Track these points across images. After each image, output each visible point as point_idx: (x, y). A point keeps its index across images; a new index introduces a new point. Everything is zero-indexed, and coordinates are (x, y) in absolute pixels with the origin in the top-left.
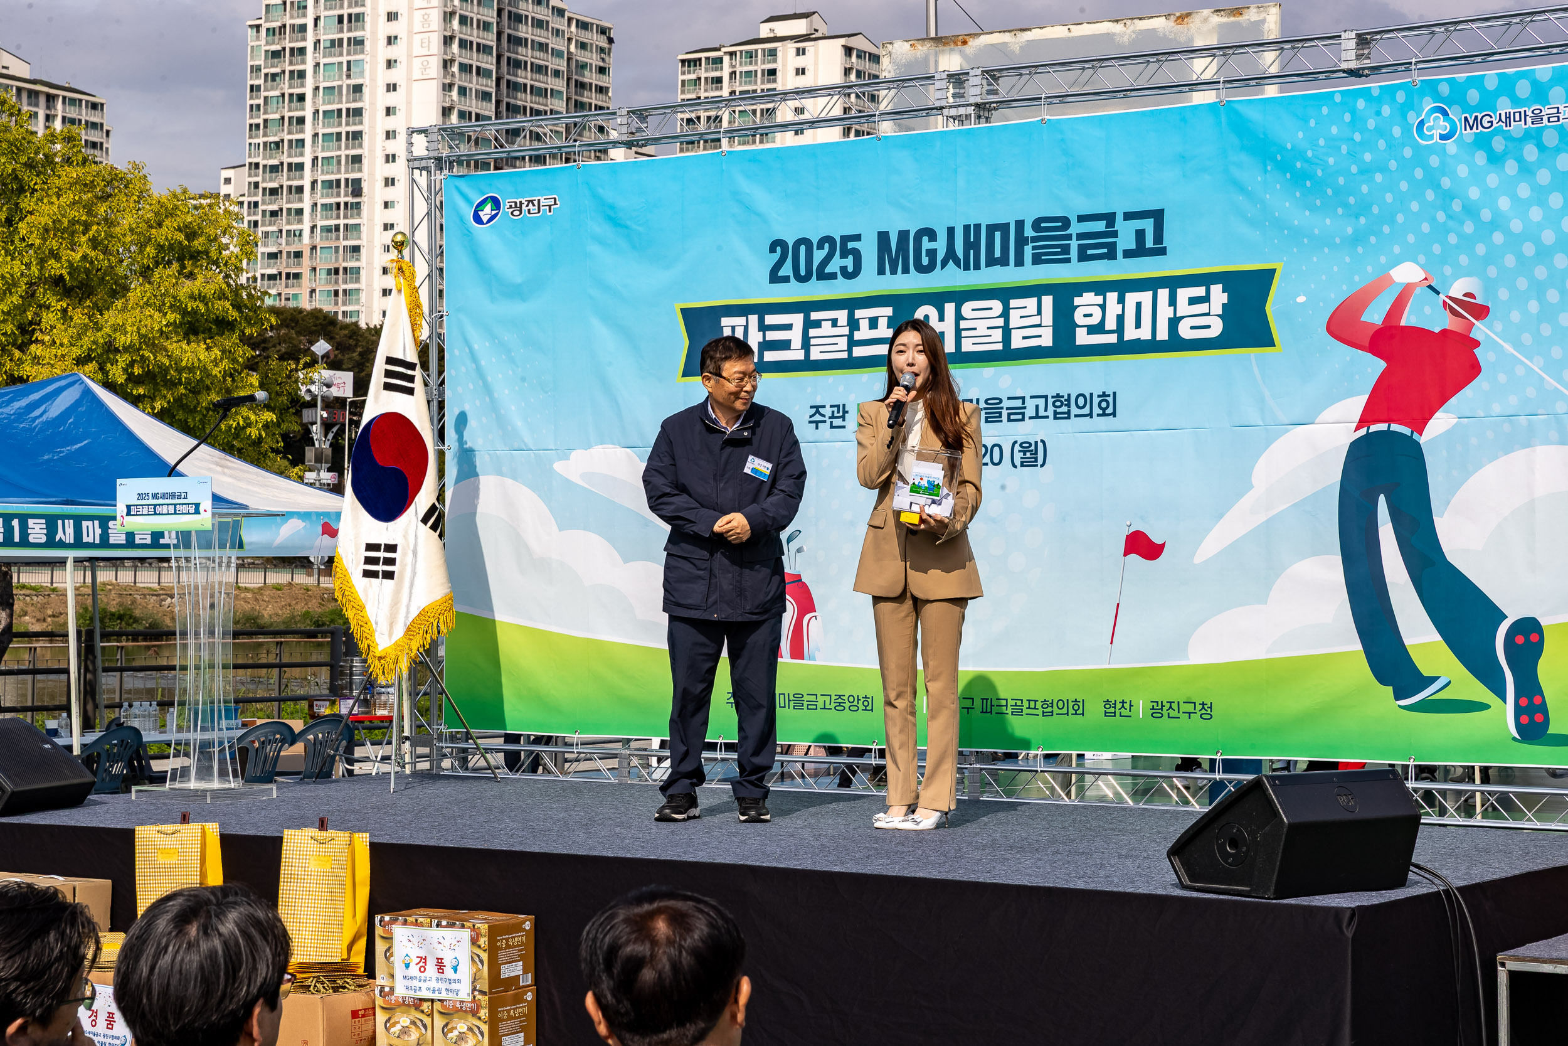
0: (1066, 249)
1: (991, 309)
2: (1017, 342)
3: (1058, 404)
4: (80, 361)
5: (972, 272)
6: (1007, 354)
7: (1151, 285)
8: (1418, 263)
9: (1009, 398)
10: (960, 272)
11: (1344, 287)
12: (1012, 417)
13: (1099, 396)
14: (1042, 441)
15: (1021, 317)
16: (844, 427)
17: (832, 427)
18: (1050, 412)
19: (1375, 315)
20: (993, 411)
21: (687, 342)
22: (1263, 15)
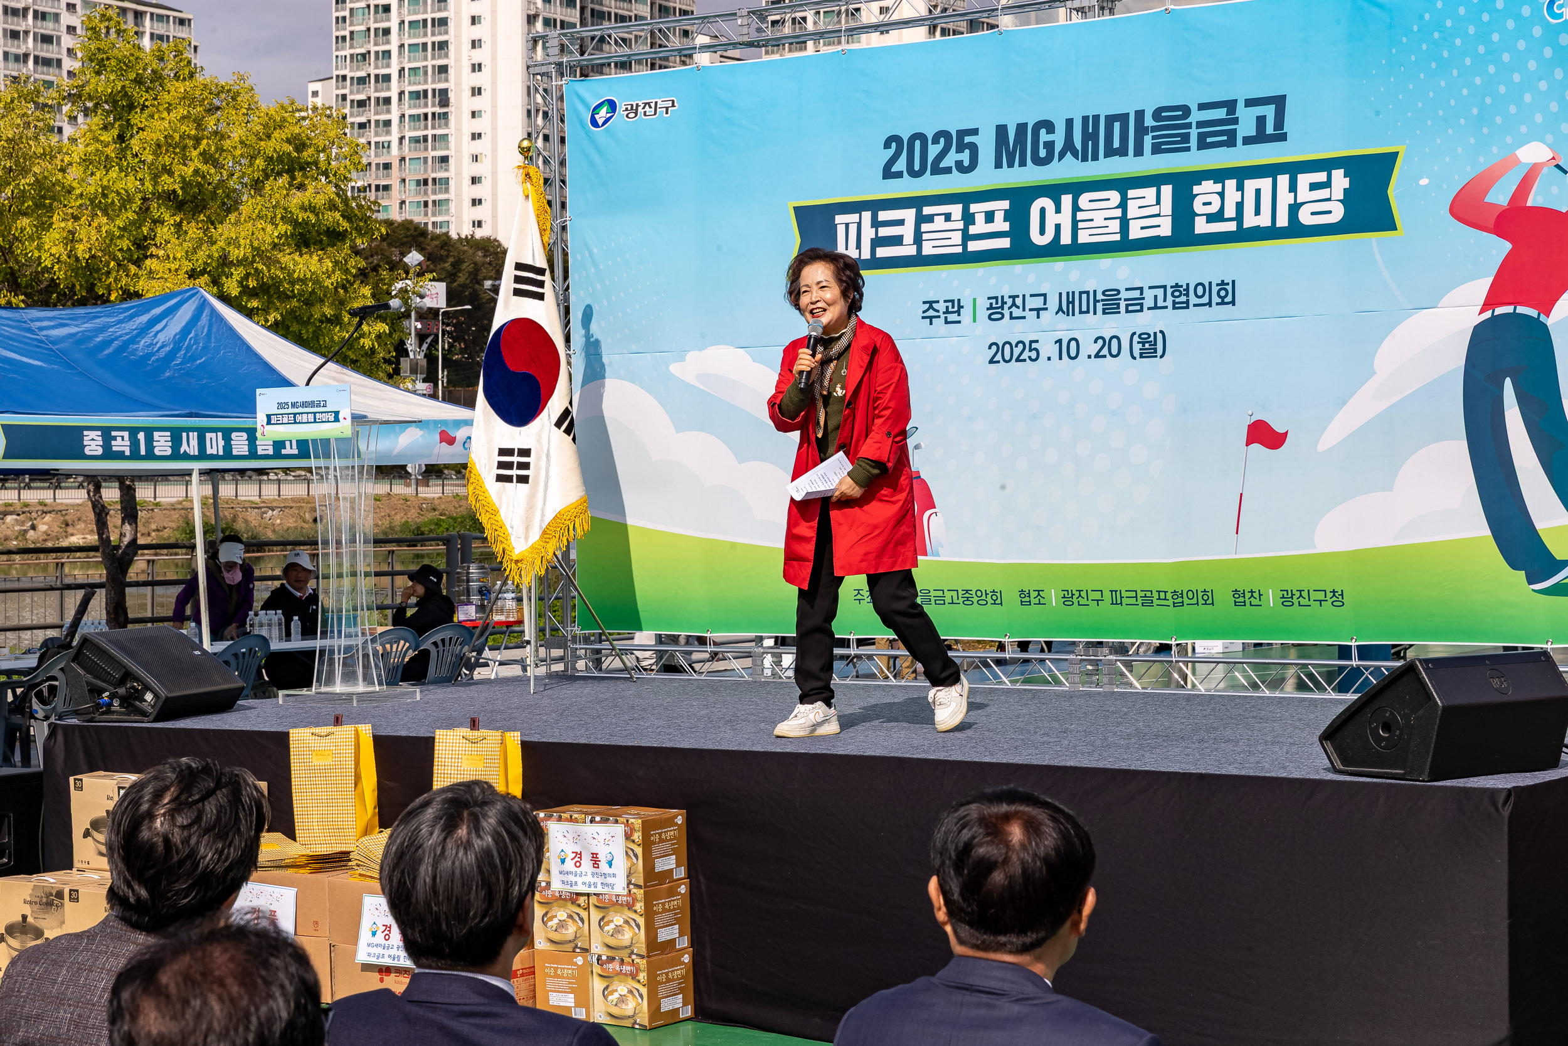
0: (1186, 138)
1: (1109, 199)
2: (1135, 233)
3: (1177, 294)
4: (193, 275)
5: (1090, 163)
6: (1125, 245)
7: (1271, 171)
8: (1543, 141)
9: (1127, 289)
10: (1078, 163)
11: (1469, 169)
12: (1130, 308)
13: (1218, 285)
14: (1161, 332)
15: (1140, 207)
16: (959, 322)
17: (947, 322)
18: (1169, 303)
19: (1500, 196)
20: (1111, 303)
21: (798, 241)
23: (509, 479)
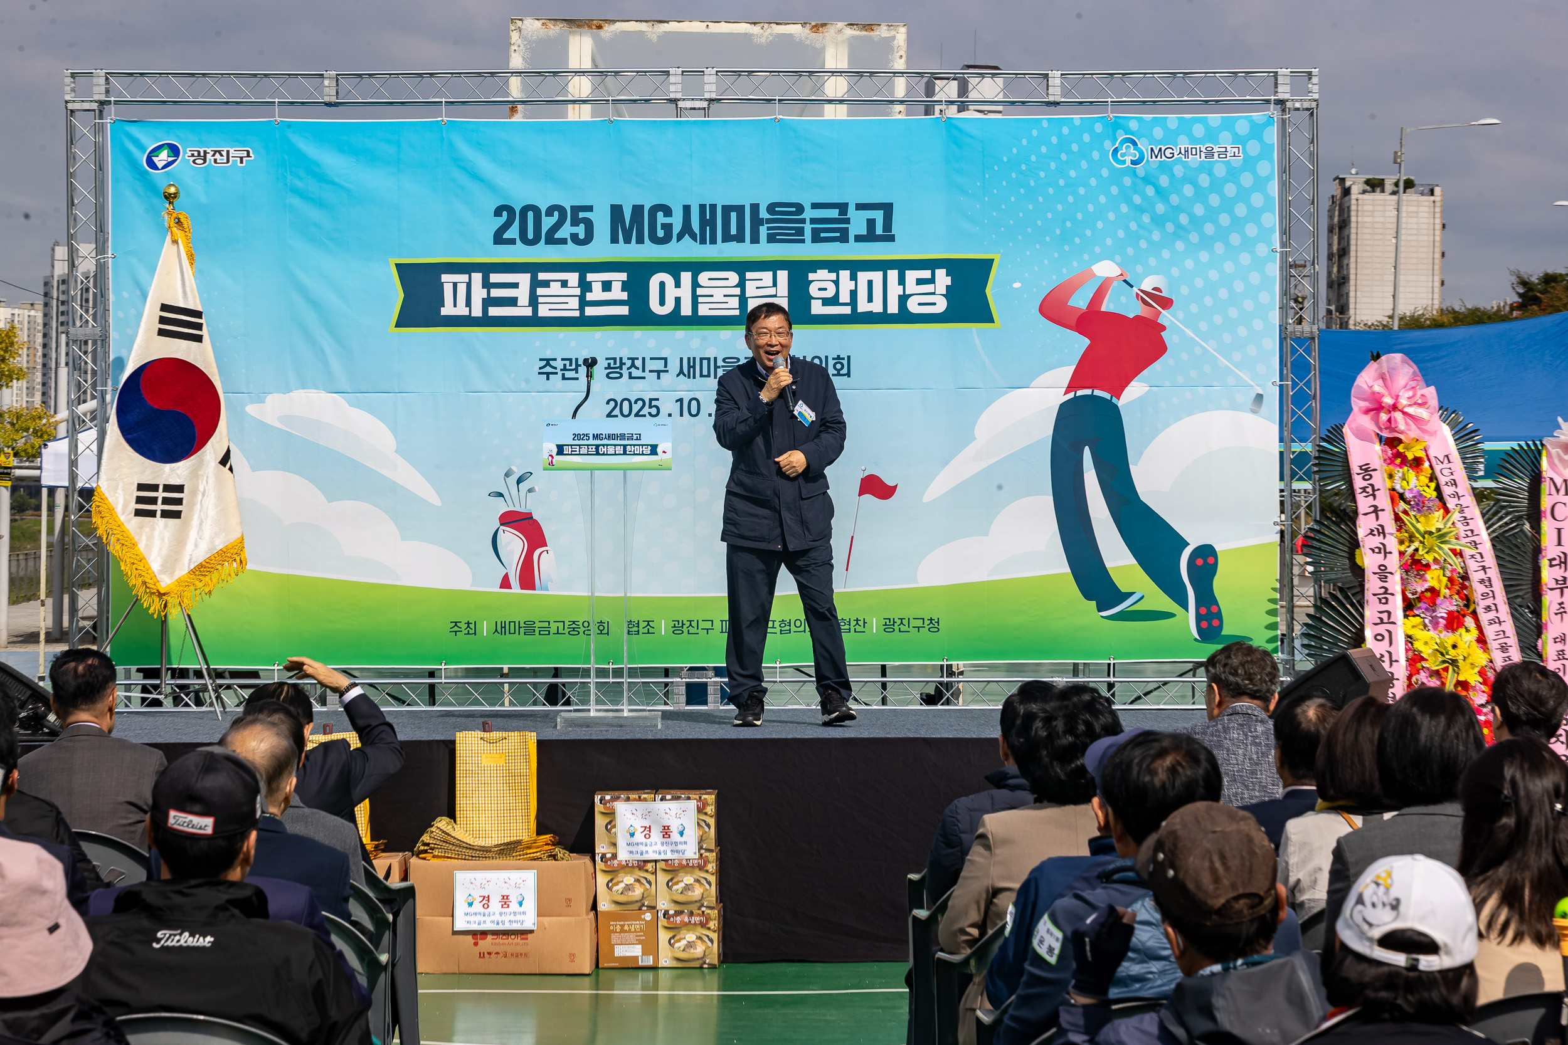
0: (800, 232)
1: (727, 279)
5: (708, 246)
7: (883, 266)
8: (1113, 260)
10: (696, 245)
13: (834, 359)
15: (757, 288)
16: (577, 379)
17: (564, 378)
21: (402, 295)
22: (892, 33)
23: (152, 514)
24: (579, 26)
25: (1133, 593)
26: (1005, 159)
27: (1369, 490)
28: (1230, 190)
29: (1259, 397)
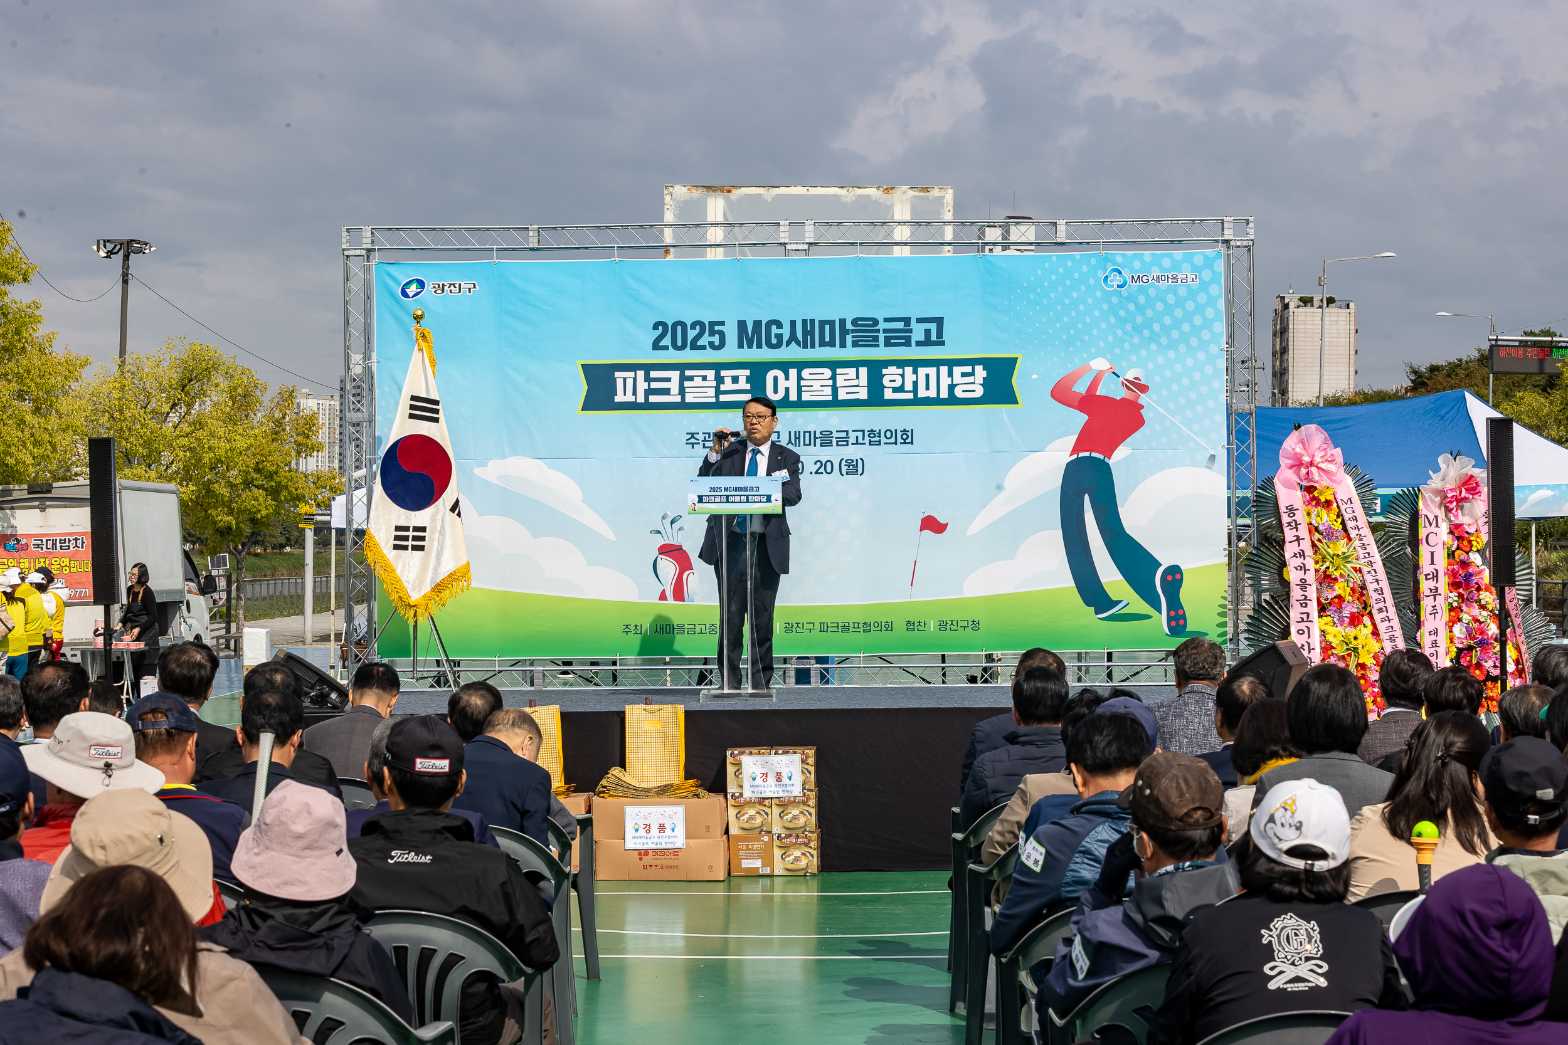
1: (823, 374)
3: (872, 436)
5: (809, 350)
6: (835, 403)
8: (1105, 358)
9: (837, 431)
10: (801, 349)
12: (840, 443)
13: (901, 431)
14: (861, 459)
15: (845, 380)
18: (867, 441)
20: (826, 439)
21: (586, 387)
22: (943, 194)
23: (405, 548)
24: (714, 191)
25: (1120, 602)
26: (1025, 284)
27: (1293, 524)
28: (1190, 306)
29: (1213, 457)
